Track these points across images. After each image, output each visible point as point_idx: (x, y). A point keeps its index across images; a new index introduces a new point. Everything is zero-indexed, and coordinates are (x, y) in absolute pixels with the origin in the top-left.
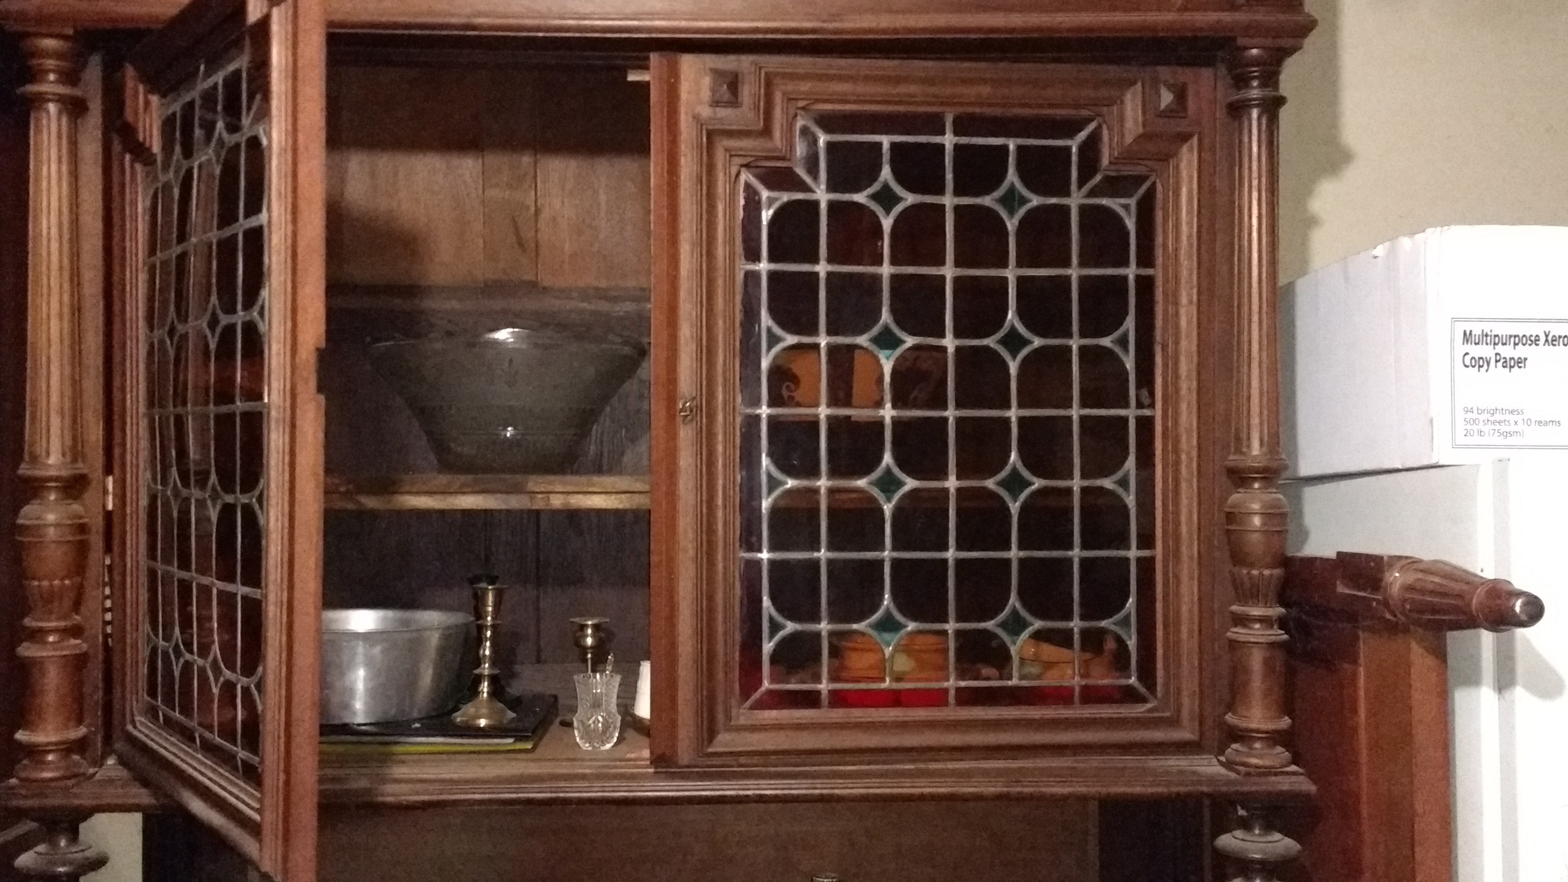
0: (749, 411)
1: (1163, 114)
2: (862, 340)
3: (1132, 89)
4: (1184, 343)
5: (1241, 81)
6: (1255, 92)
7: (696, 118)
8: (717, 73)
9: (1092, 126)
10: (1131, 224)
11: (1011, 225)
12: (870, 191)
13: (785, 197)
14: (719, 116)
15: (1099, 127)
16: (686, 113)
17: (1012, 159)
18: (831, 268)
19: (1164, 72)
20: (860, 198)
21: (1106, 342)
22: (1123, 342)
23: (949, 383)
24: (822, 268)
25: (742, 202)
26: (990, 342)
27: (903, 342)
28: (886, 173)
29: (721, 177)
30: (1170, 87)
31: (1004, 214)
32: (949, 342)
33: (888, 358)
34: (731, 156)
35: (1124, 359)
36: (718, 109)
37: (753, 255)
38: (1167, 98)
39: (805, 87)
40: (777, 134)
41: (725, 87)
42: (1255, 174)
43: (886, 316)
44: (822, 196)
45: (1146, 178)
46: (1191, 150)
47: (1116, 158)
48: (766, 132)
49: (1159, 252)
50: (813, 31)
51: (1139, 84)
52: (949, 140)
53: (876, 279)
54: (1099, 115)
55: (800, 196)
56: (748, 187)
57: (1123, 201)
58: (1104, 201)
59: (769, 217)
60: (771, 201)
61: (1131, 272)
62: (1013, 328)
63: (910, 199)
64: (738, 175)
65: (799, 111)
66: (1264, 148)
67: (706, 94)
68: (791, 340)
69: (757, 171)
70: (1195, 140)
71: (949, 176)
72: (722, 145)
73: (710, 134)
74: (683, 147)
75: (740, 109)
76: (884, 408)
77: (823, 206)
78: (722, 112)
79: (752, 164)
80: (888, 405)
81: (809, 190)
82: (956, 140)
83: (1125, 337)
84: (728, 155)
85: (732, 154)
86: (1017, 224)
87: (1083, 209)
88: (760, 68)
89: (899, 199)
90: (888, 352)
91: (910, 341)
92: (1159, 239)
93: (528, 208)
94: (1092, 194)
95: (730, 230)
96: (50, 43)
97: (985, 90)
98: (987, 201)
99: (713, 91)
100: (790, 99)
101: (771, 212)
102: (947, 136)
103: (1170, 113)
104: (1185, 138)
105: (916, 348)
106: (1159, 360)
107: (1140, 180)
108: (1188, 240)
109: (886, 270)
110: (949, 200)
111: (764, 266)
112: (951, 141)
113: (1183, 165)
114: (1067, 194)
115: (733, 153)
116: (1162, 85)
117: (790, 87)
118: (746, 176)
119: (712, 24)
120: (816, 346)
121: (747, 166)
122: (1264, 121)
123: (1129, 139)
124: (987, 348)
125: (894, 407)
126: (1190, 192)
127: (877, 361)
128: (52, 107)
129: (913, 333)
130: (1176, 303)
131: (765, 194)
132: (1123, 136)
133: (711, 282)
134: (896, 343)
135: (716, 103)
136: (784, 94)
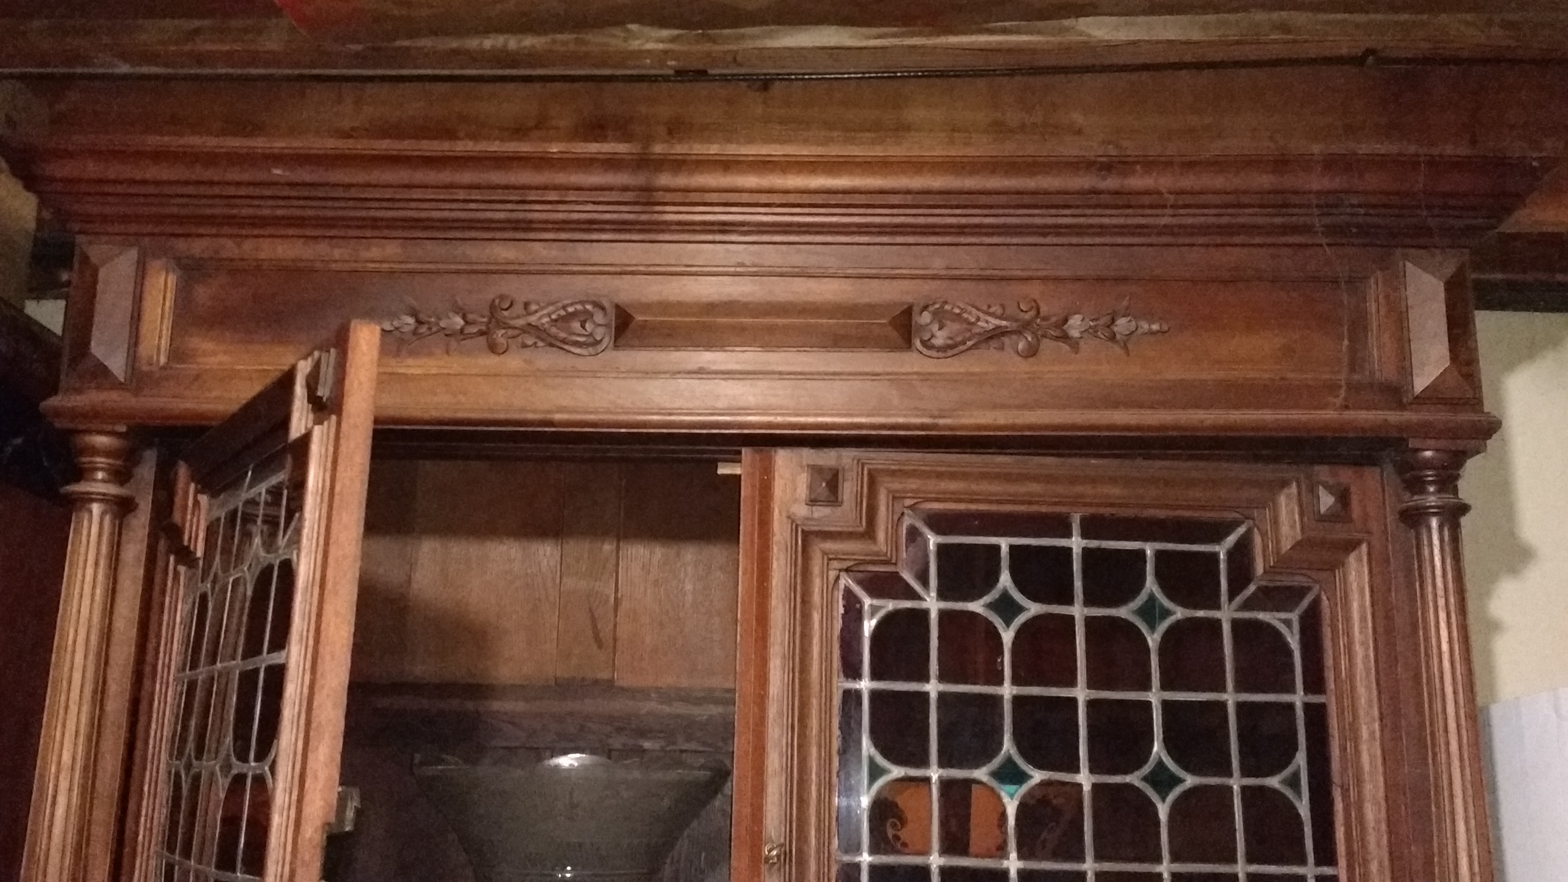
0: (846, 858)
1: (1322, 519)
2: (981, 774)
3: (1286, 491)
4: (1368, 788)
5: (1416, 485)
6: (1432, 498)
7: (791, 518)
8: (816, 470)
9: (1241, 530)
10: (1294, 642)
11: (1153, 640)
12: (987, 599)
13: (891, 605)
14: (816, 515)
15: (1249, 532)
16: (780, 513)
17: (1150, 568)
18: (942, 687)
19: (1323, 472)
20: (976, 607)
21: (1274, 782)
22: (1293, 782)
23: (1086, 828)
24: (933, 688)
25: (841, 610)
26: (1134, 779)
27: (1028, 777)
28: (1005, 579)
29: (817, 584)
30: (1329, 488)
31: (1144, 628)
32: (1085, 779)
33: (1012, 796)
34: (830, 559)
35: (1297, 804)
36: (814, 508)
37: (852, 671)
38: (1326, 501)
39: (913, 484)
40: (881, 535)
41: (824, 484)
42: (1440, 592)
43: (1008, 746)
44: (932, 604)
45: (1309, 589)
46: (1359, 560)
47: (1271, 567)
48: (870, 534)
49: (1330, 675)
50: (922, 427)
51: (1294, 484)
52: (1076, 543)
53: (997, 700)
54: (1247, 518)
55: (908, 604)
56: (848, 593)
57: (1284, 615)
58: (1262, 616)
59: (872, 628)
60: (874, 610)
61: (1298, 698)
62: (1160, 763)
63: (1034, 609)
64: (837, 578)
65: (906, 511)
66: (1448, 561)
67: (802, 491)
68: (897, 772)
69: (860, 575)
70: (1364, 547)
71: (1078, 584)
72: (819, 548)
73: (806, 535)
74: (775, 549)
75: (839, 509)
76: (1008, 859)
77: (934, 616)
78: (821, 512)
79: (855, 569)
80: (1013, 855)
81: (916, 597)
82: (1085, 543)
83: (1296, 776)
84: (826, 557)
85: (830, 558)
86: (1159, 639)
87: (1236, 624)
88: (863, 465)
89: (1021, 609)
90: (1012, 788)
91: (1038, 776)
92: (1329, 662)
93: (607, 601)
94: (1247, 606)
95: (826, 642)
96: (101, 440)
97: (1115, 491)
98: (1123, 612)
99: (811, 488)
100: (896, 497)
101: (874, 622)
102: (1074, 539)
103: (1331, 518)
104: (1351, 546)
105: (1044, 784)
106: (1339, 806)
107: (1300, 593)
108: (1364, 663)
109: (1007, 690)
110: (1078, 611)
111: (865, 685)
112: (1079, 546)
113: (1352, 576)
114: (1218, 607)
115: (831, 556)
116: (1321, 488)
117: (896, 486)
118: (846, 581)
119: (811, 420)
120: (927, 780)
121: (847, 570)
122: (1446, 533)
123: (1286, 545)
124: (1129, 787)
125: (1021, 857)
126: (1362, 606)
127: (999, 798)
128: (96, 508)
129: (1040, 767)
130: (1356, 740)
131: (868, 602)
132: (1278, 541)
133: (804, 706)
134: (1019, 777)
135: (813, 502)
136: (889, 491)
